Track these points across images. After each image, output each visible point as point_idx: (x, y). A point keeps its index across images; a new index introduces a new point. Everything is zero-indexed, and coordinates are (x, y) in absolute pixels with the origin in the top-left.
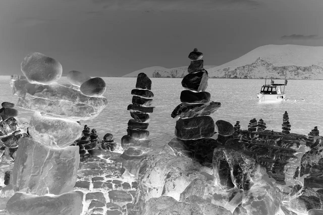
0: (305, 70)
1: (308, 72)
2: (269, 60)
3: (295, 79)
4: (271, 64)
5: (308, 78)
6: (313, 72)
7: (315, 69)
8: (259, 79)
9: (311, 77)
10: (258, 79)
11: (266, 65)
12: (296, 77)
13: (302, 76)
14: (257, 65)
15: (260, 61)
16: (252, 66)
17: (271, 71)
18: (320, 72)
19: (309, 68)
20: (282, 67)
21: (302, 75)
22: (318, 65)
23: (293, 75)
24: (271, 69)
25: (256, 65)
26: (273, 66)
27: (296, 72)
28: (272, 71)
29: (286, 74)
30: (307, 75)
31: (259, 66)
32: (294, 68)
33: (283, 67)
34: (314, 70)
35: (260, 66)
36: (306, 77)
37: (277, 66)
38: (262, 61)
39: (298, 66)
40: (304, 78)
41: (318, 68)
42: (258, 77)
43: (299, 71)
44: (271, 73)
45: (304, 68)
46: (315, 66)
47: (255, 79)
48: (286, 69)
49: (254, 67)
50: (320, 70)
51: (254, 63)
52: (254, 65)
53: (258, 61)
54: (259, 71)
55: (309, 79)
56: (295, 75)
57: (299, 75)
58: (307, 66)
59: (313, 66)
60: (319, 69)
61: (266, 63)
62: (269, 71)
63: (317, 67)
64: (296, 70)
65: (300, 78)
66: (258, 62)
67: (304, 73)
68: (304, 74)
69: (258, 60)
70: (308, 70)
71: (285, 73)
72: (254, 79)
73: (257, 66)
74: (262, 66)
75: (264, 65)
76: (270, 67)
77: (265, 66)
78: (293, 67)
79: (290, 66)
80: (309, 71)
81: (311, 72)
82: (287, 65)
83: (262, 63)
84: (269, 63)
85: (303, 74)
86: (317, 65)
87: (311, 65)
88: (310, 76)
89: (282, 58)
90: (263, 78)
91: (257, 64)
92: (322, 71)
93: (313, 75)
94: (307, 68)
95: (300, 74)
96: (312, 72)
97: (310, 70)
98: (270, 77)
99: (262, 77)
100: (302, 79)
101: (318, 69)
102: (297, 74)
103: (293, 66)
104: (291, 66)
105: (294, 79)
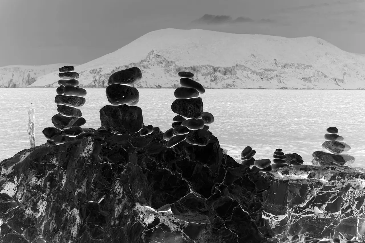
0: (226, 72)
1: (230, 76)
2: (168, 55)
3: (212, 88)
4: (172, 62)
5: (231, 86)
6: (239, 77)
7: (240, 71)
8: (155, 88)
9: (236, 84)
10: (152, 88)
11: (164, 63)
12: (213, 84)
13: (223, 83)
14: (150, 64)
15: (153, 56)
16: (141, 64)
17: (173, 74)
18: (248, 76)
19: (232, 69)
20: (191, 67)
21: (222, 81)
22: (245, 65)
23: (209, 81)
24: (173, 71)
25: (148, 63)
26: (176, 66)
27: (212, 76)
28: (175, 74)
29: (198, 79)
30: (230, 82)
31: (152, 66)
32: (210, 70)
33: (193, 67)
34: (239, 73)
35: (155, 65)
36: (228, 85)
37: (182, 66)
38: (158, 56)
39: (215, 66)
40: (225, 85)
41: (245, 68)
42: (153, 86)
43: (217, 75)
44: (172, 79)
45: (225, 69)
46: (241, 66)
47: (148, 88)
48: (198, 71)
49: (144, 68)
50: (248, 73)
51: (145, 61)
52: (145, 63)
53: (151, 56)
54: (152, 74)
55: (233, 87)
56: (212, 81)
57: (218, 81)
58: (229, 65)
59: (237, 65)
60: (246, 72)
61: (164, 61)
62: (170, 75)
63: (243, 68)
64: (213, 73)
65: (219, 85)
66: (151, 58)
67: (225, 77)
68: (225, 80)
69: (151, 54)
70: (230, 72)
71: (196, 78)
72: (146, 88)
73: (149, 66)
74: (158, 65)
75: (161, 63)
76: (172, 67)
77: (163, 65)
78: (208, 67)
79: (203, 66)
80: (231, 74)
81: (235, 76)
82: (198, 65)
83: (157, 60)
84: (169, 60)
85: (223, 79)
86: (242, 64)
87: (235, 65)
88: (234, 82)
89: (189, 52)
90: (161, 86)
91: (150, 62)
92: (250, 74)
93: (238, 80)
94: (230, 70)
95: (218, 79)
96: (237, 75)
97: (233, 72)
98: (172, 85)
99: (159, 85)
100: (223, 88)
101: (245, 70)
102: (215, 80)
103: (208, 65)
104: (205, 66)
105: (210, 88)
